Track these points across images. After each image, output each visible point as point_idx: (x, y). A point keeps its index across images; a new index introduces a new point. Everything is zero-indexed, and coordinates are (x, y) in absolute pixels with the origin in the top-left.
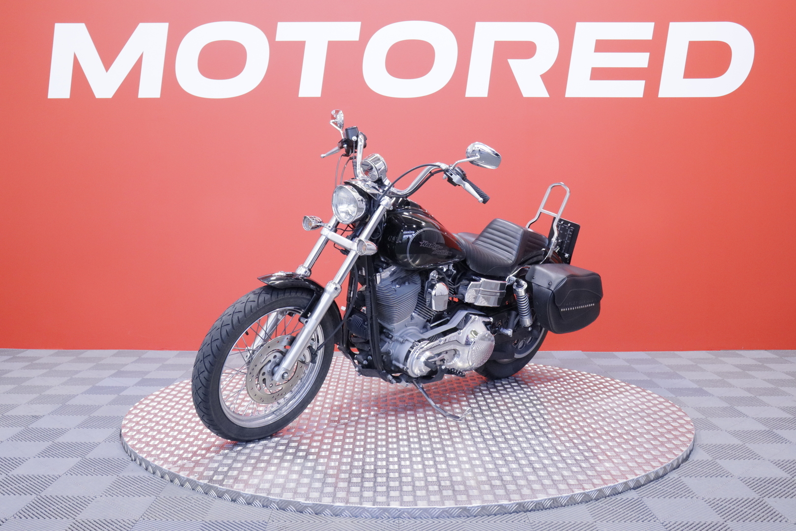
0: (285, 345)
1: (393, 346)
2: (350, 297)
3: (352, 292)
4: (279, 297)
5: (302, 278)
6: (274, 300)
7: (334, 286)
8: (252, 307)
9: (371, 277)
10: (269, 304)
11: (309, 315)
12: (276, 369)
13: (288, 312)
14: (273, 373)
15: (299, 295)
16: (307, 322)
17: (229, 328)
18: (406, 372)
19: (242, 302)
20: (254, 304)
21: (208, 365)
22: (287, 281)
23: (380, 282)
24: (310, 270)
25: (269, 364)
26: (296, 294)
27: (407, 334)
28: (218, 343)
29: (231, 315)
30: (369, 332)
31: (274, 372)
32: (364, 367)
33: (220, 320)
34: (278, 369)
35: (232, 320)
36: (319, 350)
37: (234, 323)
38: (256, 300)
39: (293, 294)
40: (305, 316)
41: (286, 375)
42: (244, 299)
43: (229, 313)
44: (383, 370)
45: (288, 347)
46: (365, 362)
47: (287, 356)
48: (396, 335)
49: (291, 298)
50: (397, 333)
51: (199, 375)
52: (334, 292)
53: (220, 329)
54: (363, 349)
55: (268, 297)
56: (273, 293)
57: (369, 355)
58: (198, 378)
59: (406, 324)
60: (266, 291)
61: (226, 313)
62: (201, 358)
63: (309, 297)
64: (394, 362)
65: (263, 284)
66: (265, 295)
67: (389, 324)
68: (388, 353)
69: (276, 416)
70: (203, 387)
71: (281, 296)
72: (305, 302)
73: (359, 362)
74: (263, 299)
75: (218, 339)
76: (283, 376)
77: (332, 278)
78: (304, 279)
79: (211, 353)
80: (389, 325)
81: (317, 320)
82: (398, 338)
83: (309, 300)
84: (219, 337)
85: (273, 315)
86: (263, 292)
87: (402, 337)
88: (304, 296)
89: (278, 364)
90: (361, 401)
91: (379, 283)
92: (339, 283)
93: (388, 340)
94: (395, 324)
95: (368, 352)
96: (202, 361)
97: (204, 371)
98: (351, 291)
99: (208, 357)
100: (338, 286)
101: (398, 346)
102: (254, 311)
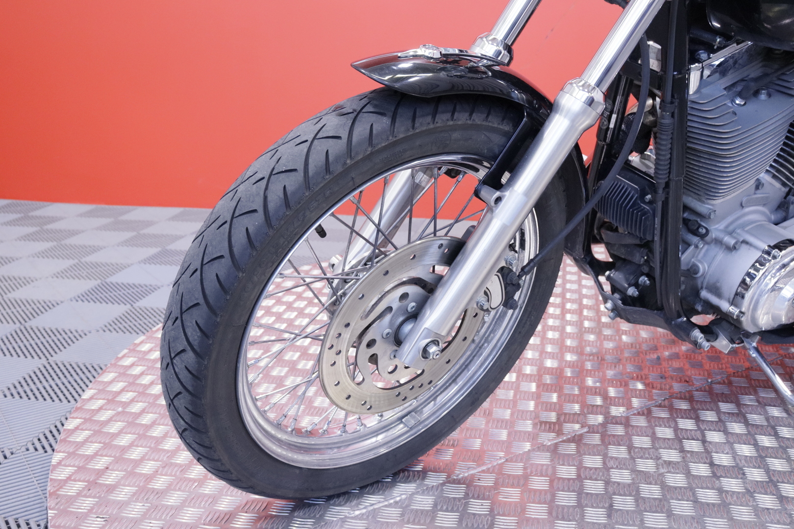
0: (434, 263)
1: (705, 255)
2: (608, 128)
3: (614, 116)
4: (417, 125)
5: (489, 67)
6: (401, 136)
7: (584, 96)
8: (331, 158)
9: (680, 73)
10: (385, 148)
11: (504, 180)
12: (407, 328)
13: (444, 169)
14: (398, 340)
15: (478, 118)
16: (498, 200)
17: (254, 223)
18: (738, 320)
19: (298, 140)
20: (336, 148)
21: (194, 335)
22: (443, 74)
23: (698, 91)
24: (509, 49)
25: (388, 318)
26: (471, 115)
27: (743, 227)
28: (222, 268)
29: (264, 182)
30: (658, 221)
31: (402, 336)
32: (627, 300)
33: (231, 195)
34: (411, 330)
35: (265, 198)
36: (526, 274)
37: (271, 206)
38: (344, 135)
39: (462, 118)
40: (494, 182)
41: (433, 349)
42: (307, 130)
43: (259, 176)
44: (679, 316)
45: (441, 269)
46: (632, 291)
47: (439, 292)
48: (716, 229)
49: (454, 129)
50: (719, 222)
51: (172, 359)
52: (583, 112)
53: (227, 226)
54: (629, 258)
55: (382, 123)
56: (400, 111)
57: (643, 274)
58: (170, 366)
59: (744, 200)
60: (375, 106)
61: (249, 174)
62: (176, 313)
63: (506, 127)
64: (704, 294)
65: (369, 84)
66: (373, 118)
67: (700, 200)
68: (692, 271)
69: (406, 429)
70: (185, 393)
71: (424, 123)
72: (497, 140)
73: (614, 289)
74: (368, 131)
75: (222, 257)
76: (425, 353)
77: (579, 70)
78: (493, 71)
79: (201, 301)
80: (703, 202)
81: (527, 193)
82: (720, 235)
83: (508, 135)
84: (225, 252)
85: (400, 179)
86: (369, 108)
87: (730, 234)
88: (495, 122)
89: (414, 316)
90: (603, 359)
91: (696, 92)
92: (599, 84)
93: (695, 239)
94: (718, 202)
95: (640, 266)
96: (178, 321)
97: (183, 351)
98: (611, 113)
99: (194, 310)
100: (599, 96)
101: (720, 256)
102: (337, 169)
